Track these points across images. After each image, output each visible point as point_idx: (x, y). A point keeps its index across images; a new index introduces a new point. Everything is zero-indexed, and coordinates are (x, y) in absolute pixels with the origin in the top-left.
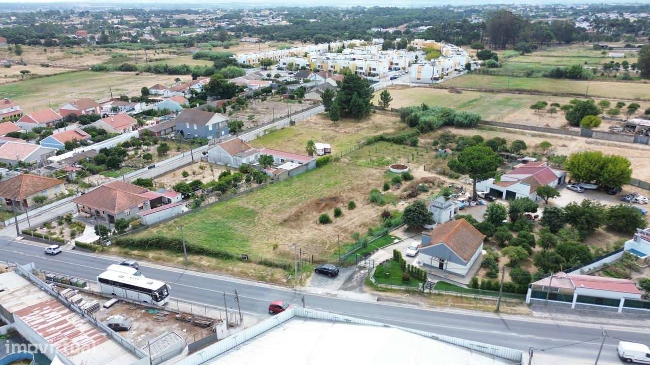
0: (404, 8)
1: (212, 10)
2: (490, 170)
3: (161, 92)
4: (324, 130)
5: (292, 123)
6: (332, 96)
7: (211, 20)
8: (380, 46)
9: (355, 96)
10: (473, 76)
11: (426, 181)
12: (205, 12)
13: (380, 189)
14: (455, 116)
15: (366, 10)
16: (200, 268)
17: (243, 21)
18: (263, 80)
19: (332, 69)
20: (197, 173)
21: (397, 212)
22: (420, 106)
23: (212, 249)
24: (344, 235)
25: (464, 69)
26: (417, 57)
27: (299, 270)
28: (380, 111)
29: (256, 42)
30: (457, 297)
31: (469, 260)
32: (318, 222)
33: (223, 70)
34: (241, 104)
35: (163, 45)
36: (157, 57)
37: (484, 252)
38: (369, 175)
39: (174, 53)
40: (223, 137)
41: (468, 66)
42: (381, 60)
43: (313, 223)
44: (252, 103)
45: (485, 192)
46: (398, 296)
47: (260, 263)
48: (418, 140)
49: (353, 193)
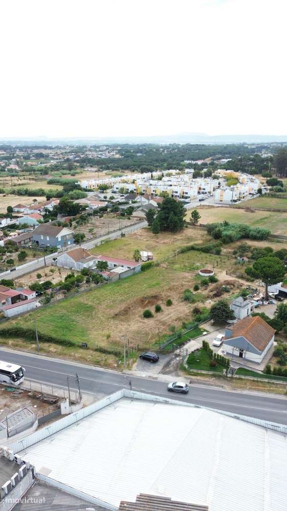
0: (209, 145)
1: (62, 146)
2: (279, 277)
3: (22, 210)
4: (147, 241)
5: (123, 235)
6: (154, 214)
7: (62, 154)
8: (191, 175)
9: (172, 214)
10: (263, 199)
11: (227, 283)
12: (58, 148)
13: (192, 290)
14: (250, 231)
15: (180, 146)
16: (48, 353)
17: (86, 155)
18: (101, 201)
19: (154, 193)
20: (48, 275)
21: (205, 308)
22: (222, 223)
23: (59, 338)
24: (163, 327)
25: (257, 193)
26: (219, 184)
27: (127, 356)
28: (191, 226)
29: (96, 171)
30: (254, 381)
31: (263, 350)
32: (143, 316)
33: (71, 193)
34: (84, 219)
35: (24, 173)
36: (20, 182)
37: (275, 344)
38: (183, 278)
39: (33, 179)
40: (70, 246)
41: (260, 191)
42: (191, 186)
43: (139, 317)
44: (92, 219)
45: (275, 294)
46: (207, 379)
47: (96, 350)
48: (221, 250)
49: (170, 293)
